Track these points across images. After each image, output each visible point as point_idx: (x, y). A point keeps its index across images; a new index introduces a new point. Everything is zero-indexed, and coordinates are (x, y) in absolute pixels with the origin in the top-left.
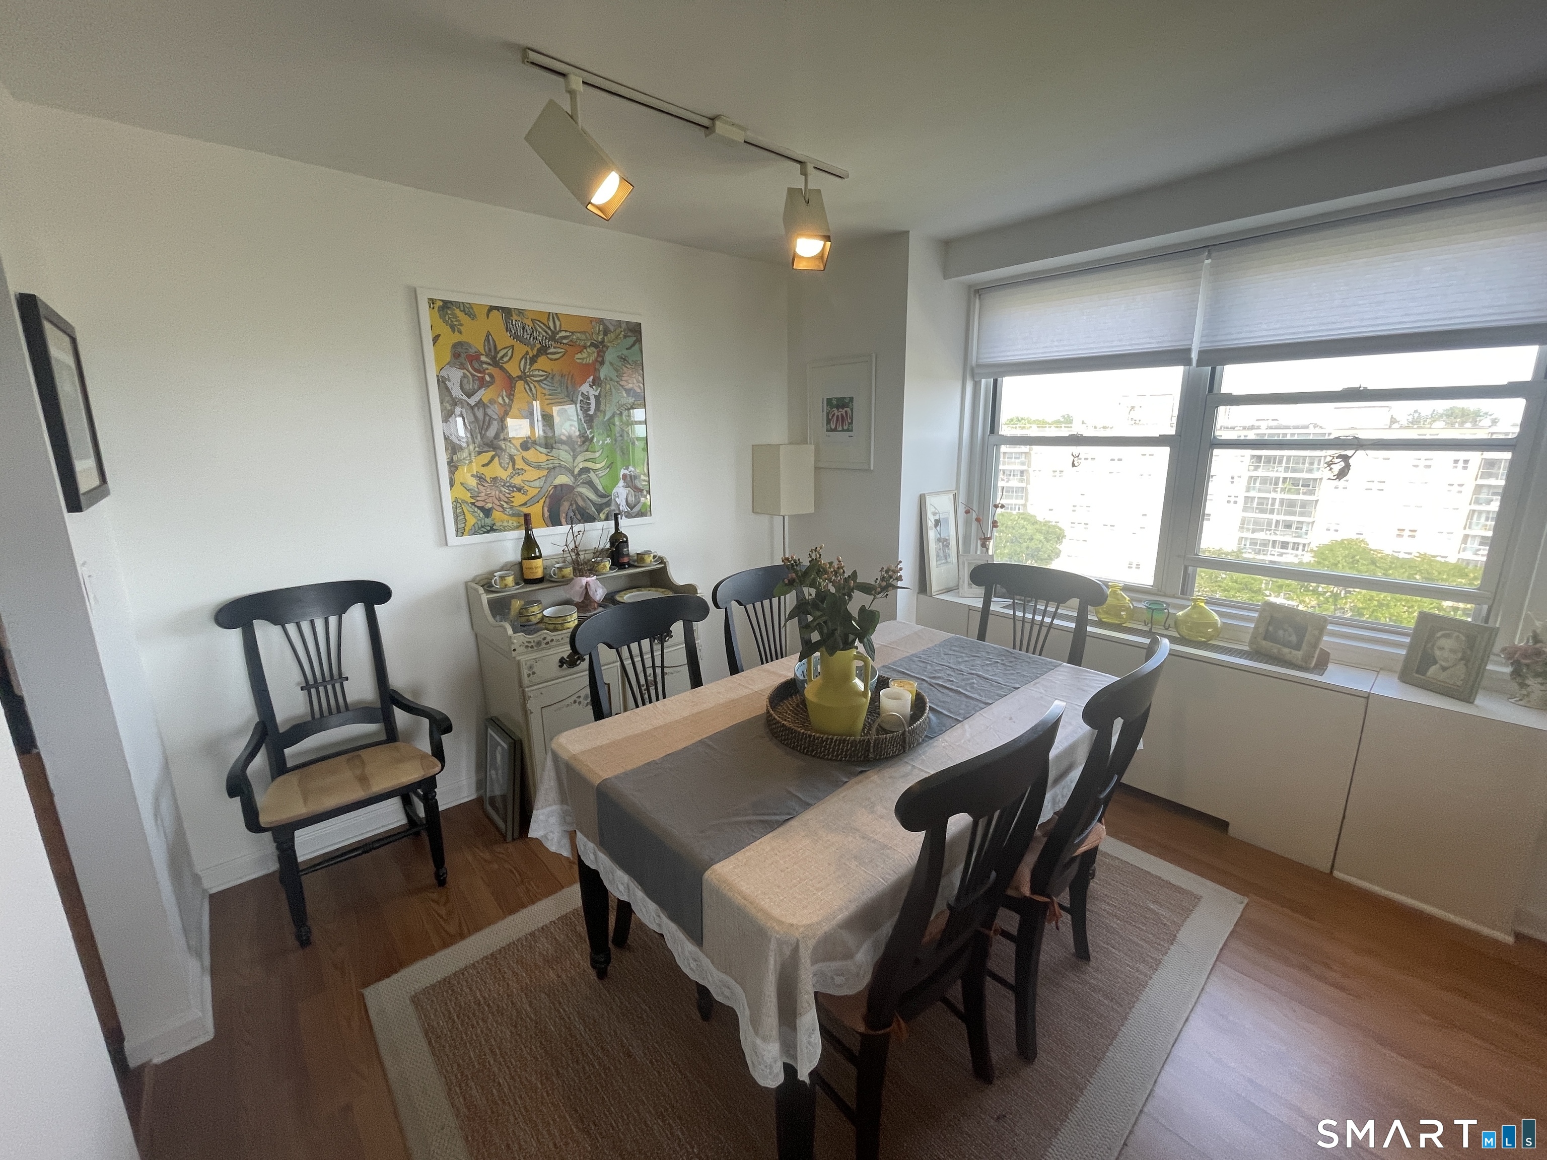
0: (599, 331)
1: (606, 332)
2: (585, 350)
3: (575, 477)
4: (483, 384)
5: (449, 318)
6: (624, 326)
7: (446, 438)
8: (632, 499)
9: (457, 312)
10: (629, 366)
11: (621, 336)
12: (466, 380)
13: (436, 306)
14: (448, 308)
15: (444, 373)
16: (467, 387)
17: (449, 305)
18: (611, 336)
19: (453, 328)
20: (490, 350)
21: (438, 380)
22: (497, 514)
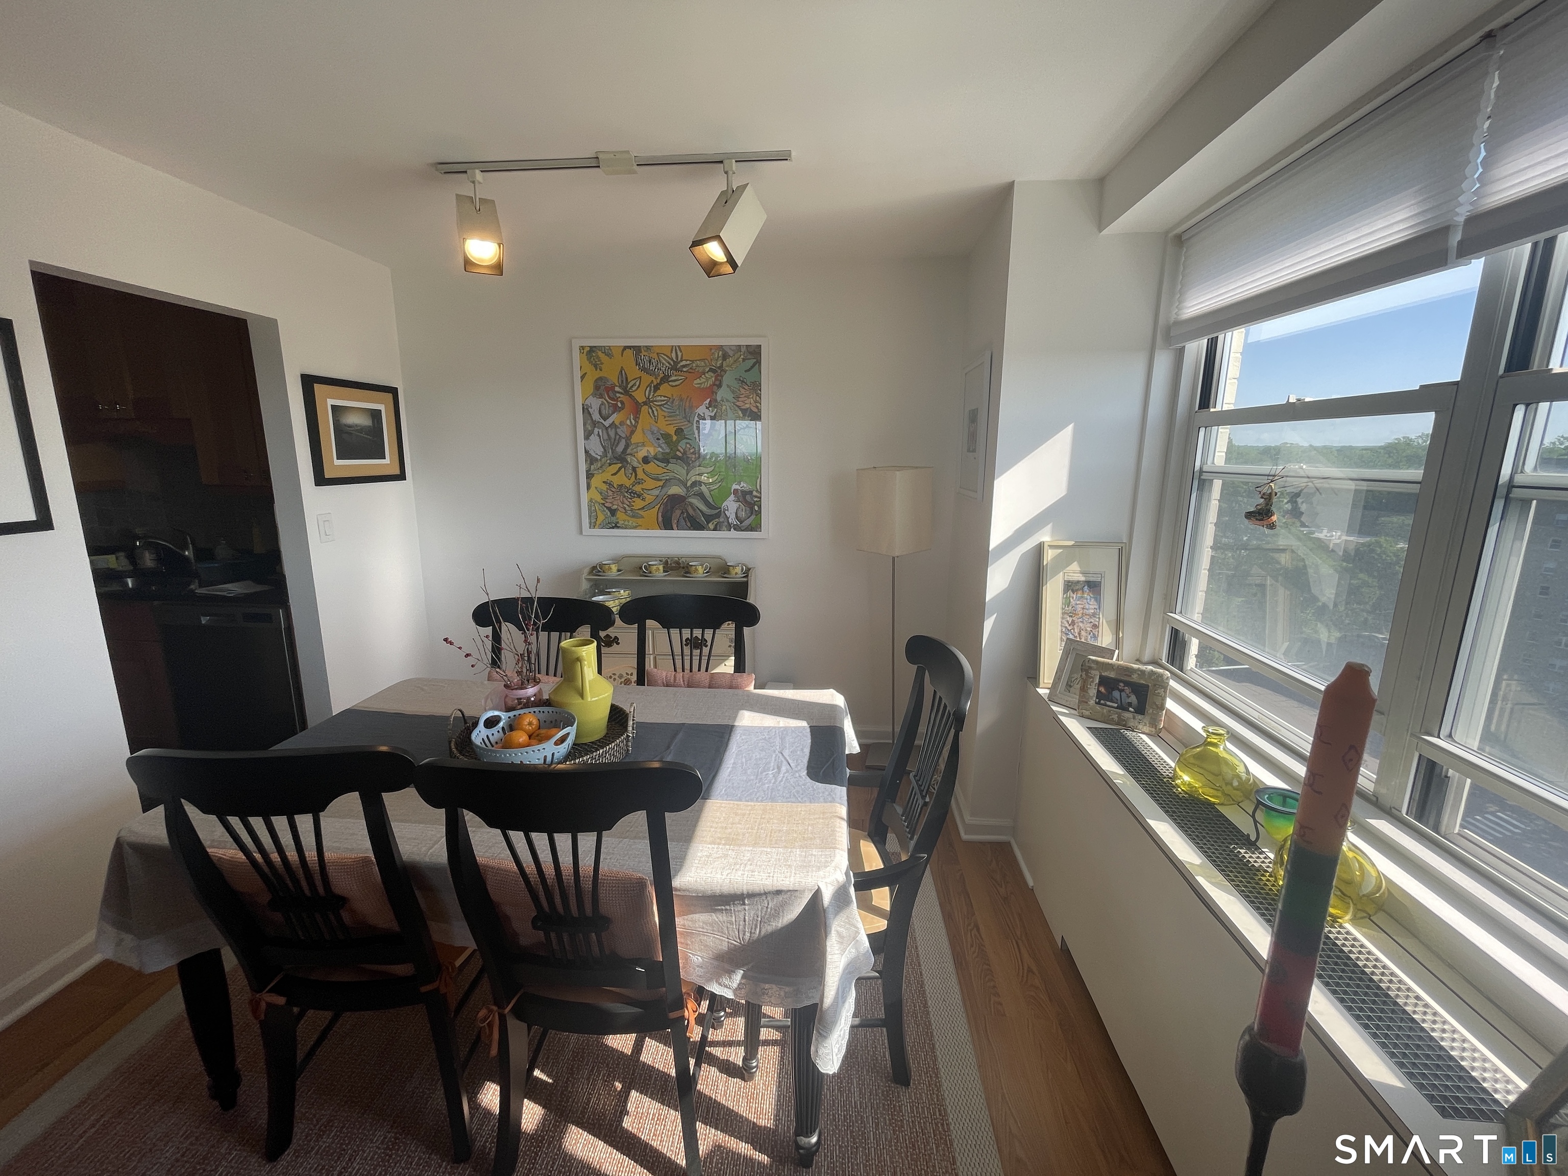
0: (718, 357)
1: (725, 357)
2: (703, 376)
3: (687, 488)
4: (616, 409)
5: (594, 359)
6: (743, 350)
7: (586, 452)
8: (742, 514)
9: (600, 353)
10: (746, 387)
11: (740, 360)
12: (603, 407)
13: (585, 351)
14: (594, 352)
15: (587, 402)
16: (603, 412)
17: (594, 349)
18: (730, 360)
19: (596, 366)
20: (622, 381)
21: (583, 408)
22: (620, 515)
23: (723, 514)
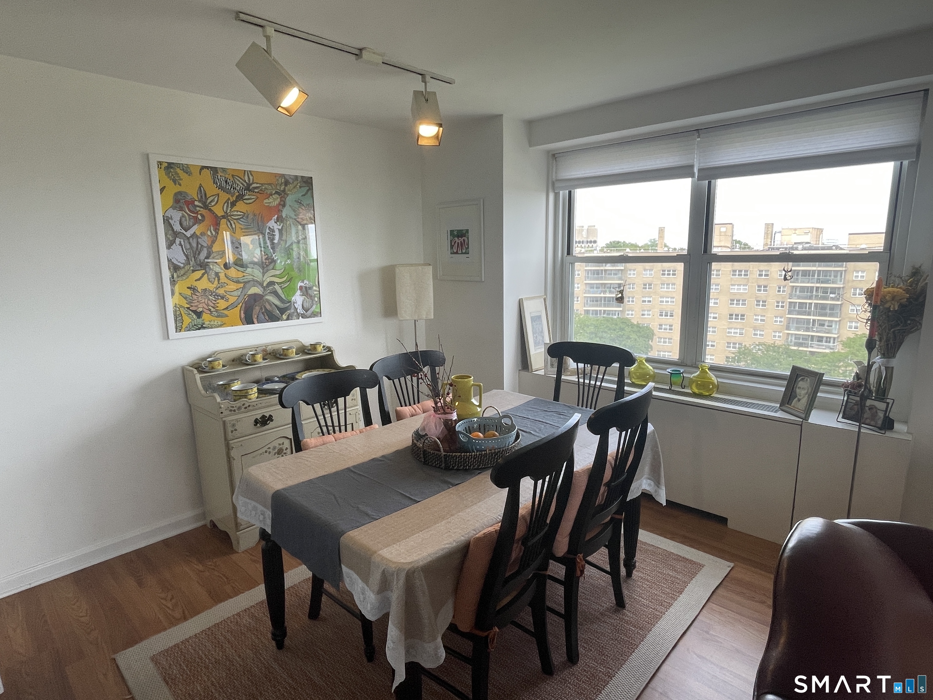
0: (282, 183)
1: (287, 183)
2: (271, 197)
3: (264, 288)
4: (196, 221)
5: (172, 175)
6: (299, 179)
7: (169, 260)
8: (306, 305)
9: (178, 170)
10: (303, 208)
11: (298, 186)
12: (183, 219)
13: (163, 167)
14: (172, 168)
15: (168, 214)
16: (184, 224)
17: (172, 166)
18: (291, 186)
19: (175, 181)
20: (201, 197)
21: (164, 219)
22: (205, 316)
23: (293, 307)
